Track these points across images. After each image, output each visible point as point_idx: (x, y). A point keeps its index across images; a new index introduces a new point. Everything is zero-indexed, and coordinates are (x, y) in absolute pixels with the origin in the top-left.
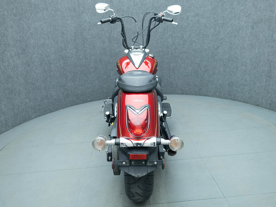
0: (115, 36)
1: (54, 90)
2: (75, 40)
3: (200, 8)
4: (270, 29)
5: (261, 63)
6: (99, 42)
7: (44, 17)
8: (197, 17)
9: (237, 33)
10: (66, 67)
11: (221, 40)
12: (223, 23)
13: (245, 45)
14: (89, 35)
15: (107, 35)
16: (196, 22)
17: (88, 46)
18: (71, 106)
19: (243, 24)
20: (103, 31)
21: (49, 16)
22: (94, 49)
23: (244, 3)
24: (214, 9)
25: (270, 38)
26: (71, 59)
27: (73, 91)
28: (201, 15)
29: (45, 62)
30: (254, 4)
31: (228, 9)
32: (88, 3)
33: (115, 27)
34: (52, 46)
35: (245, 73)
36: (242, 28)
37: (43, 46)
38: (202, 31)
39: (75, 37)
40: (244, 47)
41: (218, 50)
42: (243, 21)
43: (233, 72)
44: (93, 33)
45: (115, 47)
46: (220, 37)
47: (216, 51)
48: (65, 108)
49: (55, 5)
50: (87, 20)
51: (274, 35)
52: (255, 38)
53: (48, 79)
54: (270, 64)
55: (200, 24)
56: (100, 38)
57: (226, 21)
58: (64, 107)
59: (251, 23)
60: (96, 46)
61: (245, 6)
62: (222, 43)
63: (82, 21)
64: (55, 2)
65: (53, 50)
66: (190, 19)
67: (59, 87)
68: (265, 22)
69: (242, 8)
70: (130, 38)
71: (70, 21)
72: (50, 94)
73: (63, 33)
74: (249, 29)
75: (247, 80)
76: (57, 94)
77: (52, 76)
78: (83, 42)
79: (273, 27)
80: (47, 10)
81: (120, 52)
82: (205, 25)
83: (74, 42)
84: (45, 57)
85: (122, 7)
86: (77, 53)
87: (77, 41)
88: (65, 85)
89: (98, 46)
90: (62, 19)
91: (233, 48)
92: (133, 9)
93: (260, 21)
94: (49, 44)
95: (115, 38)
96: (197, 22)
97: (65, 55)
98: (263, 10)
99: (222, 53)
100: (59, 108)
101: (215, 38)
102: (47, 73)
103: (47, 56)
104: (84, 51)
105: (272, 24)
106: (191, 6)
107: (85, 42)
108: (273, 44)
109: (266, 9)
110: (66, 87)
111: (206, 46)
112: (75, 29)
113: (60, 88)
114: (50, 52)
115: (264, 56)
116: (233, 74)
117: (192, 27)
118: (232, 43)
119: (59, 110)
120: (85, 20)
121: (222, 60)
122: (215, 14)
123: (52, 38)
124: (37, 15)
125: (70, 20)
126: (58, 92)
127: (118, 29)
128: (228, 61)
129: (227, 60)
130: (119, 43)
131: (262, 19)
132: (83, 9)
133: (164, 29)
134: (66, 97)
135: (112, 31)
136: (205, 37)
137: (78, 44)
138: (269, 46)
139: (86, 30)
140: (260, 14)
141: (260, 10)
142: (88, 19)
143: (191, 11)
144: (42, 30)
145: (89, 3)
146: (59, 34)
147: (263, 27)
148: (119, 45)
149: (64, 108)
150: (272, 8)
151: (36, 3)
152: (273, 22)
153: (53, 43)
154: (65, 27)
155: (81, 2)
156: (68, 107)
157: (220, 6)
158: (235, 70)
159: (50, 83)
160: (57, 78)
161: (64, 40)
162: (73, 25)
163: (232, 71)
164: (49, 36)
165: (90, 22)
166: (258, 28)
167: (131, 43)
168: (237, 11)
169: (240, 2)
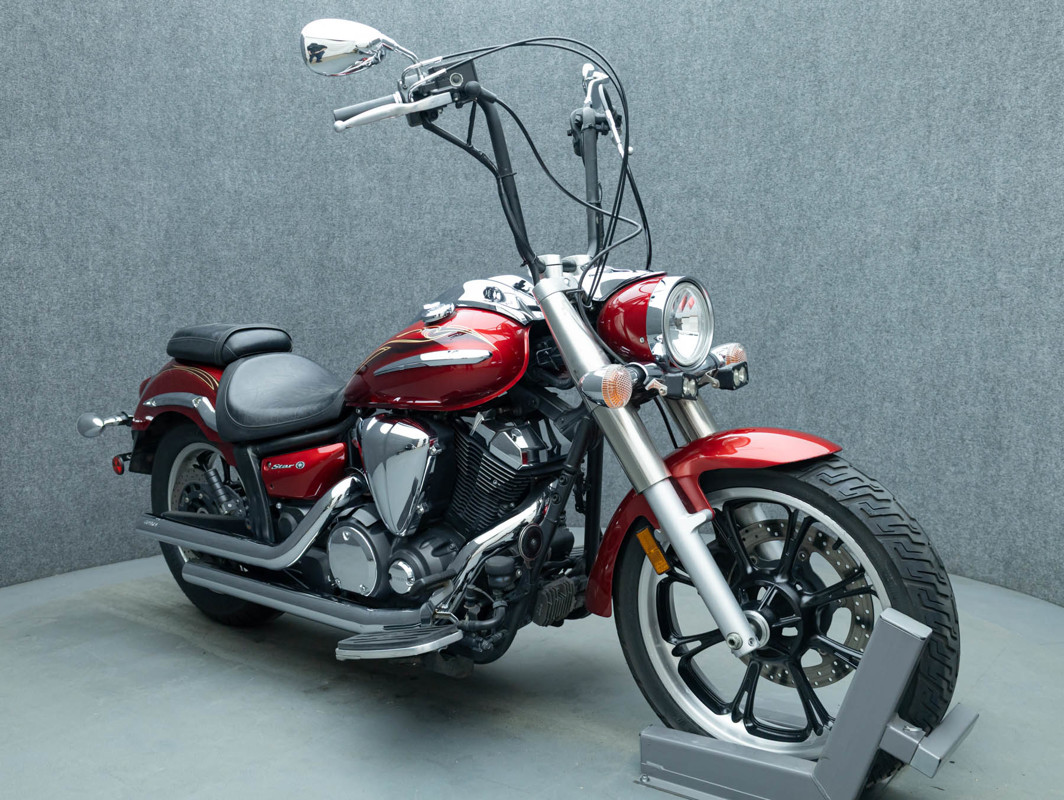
0: (345, 260)
1: (36, 477)
2: (166, 264)
3: (707, 165)
4: (982, 250)
5: (960, 387)
6: (269, 281)
7: (35, 153)
8: (694, 200)
9: (857, 267)
10: (108, 379)
11: (793, 293)
12: (799, 229)
13: (888, 315)
14: (228, 245)
15: (310, 253)
16: (689, 218)
17: (219, 294)
18: (112, 562)
19: (878, 231)
20: (293, 234)
21: (60, 152)
22: (246, 309)
23: (876, 154)
24: (759, 171)
25: (984, 285)
26: (134, 345)
27: (130, 489)
28: (711, 193)
29: (13, 344)
30: (913, 158)
31: (817, 174)
32: (237, 116)
33: (346, 220)
34: (55, 278)
35: (898, 431)
36: (875, 248)
37: (14, 274)
38: (714, 258)
39: (166, 251)
40: (885, 322)
41: (782, 334)
42: (875, 222)
43: (846, 428)
44: (250, 241)
45: (340, 304)
46: (787, 284)
47: (773, 340)
48: (81, 568)
49: (92, 111)
50: (229, 185)
51: (999, 276)
52: (926, 287)
53: (17, 426)
54: (993, 389)
55: (709, 231)
56: (278, 263)
57: (810, 218)
58: (76, 564)
59: (908, 228)
60: (258, 294)
61: (880, 162)
62: (797, 307)
63: (205, 187)
64: (96, 101)
65: (56, 295)
66: (666, 207)
67: (66, 467)
68: (961, 225)
69: (871, 170)
70: (409, 270)
71: (153, 182)
72: (14, 496)
73: (112, 229)
74: (900, 250)
75: (908, 461)
76: (52, 498)
77: (36, 414)
78: (198, 273)
79: (992, 245)
80: (55, 128)
81: (364, 327)
82: (727, 233)
83: (157, 271)
84: (15, 324)
85: (382, 145)
86: (169, 318)
87: (173, 267)
88: (92, 462)
89: (267, 298)
90: (116, 169)
91: (841, 329)
92: (429, 157)
93: (941, 219)
94: (42, 268)
95: (343, 267)
96: (695, 219)
97: (112, 324)
98: (949, 178)
99: (799, 348)
100: (53, 568)
101: (768, 288)
102: (12, 398)
103: (25, 322)
104: (200, 314)
105: (987, 230)
106: (671, 157)
107: (209, 278)
108: (998, 308)
109: (960, 174)
110: (99, 470)
111: (732, 316)
112: (169, 216)
113: (70, 470)
114: (40, 303)
115: (968, 361)
116: (848, 435)
117: (673, 241)
118: (839, 309)
119: (50, 575)
120: (219, 185)
121: (801, 377)
122: (767, 191)
123: (59, 245)
124: (7, 141)
125: (149, 178)
126: (54, 488)
127: (361, 230)
128: (826, 381)
129: (821, 378)
130: (360, 289)
131: (948, 213)
132: (213, 139)
133: (560, 243)
134: (93, 518)
135: (334, 237)
136: (728, 282)
137: (175, 280)
138: (982, 316)
139: (217, 225)
140: (938, 193)
141: (939, 178)
142: (233, 179)
143: (669, 175)
144: (19, 204)
145: (243, 118)
146: (92, 231)
147: (953, 242)
148: (361, 298)
149: (75, 569)
150: (983, 172)
151: (8, 93)
152: (992, 222)
153: (62, 269)
154: (127, 204)
155: (209, 110)
156: (95, 565)
157: (785, 163)
158: (855, 419)
159: (23, 443)
160: (61, 424)
161: (114, 257)
162: (160, 200)
163: (844, 423)
164: (49, 236)
165: (242, 193)
166: (935, 245)
167: (412, 296)
168: (852, 181)
169: (861, 149)
